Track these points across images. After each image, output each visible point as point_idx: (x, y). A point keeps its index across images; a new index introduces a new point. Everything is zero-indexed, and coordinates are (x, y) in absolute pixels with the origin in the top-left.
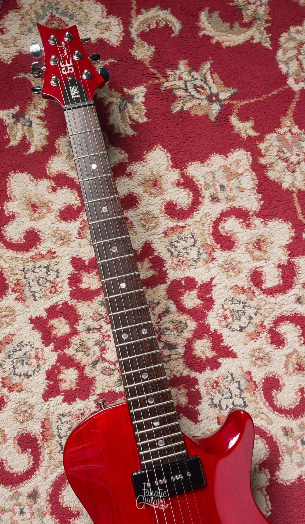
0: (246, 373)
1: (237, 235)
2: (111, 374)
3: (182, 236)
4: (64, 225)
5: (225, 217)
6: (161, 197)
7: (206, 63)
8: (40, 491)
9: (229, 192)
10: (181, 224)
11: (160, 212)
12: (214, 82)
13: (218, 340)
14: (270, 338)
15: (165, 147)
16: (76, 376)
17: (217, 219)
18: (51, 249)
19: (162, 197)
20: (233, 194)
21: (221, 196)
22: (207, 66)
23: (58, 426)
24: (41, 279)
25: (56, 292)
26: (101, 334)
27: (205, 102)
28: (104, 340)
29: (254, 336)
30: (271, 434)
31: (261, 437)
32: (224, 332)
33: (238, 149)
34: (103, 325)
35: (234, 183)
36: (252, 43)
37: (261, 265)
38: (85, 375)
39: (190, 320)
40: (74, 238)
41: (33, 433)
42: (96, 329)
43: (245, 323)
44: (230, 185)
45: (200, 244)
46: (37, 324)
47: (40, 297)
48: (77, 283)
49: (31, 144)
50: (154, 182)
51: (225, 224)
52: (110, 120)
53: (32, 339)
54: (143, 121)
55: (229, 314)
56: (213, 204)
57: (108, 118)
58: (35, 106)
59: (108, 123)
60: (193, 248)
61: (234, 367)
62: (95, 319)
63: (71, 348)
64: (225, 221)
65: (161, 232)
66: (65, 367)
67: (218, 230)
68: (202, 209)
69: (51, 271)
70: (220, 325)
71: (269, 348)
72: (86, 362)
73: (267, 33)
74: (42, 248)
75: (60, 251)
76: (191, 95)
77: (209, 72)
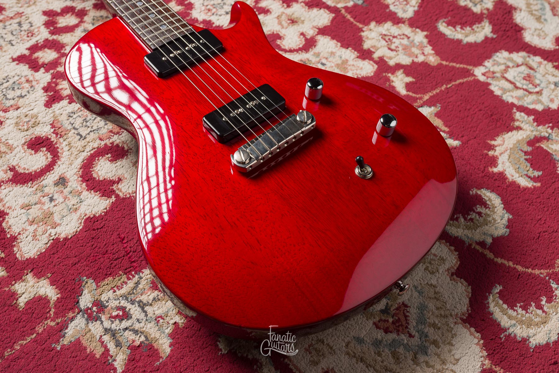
8: (68, 177)
18: (18, 12)
23: (70, 122)
24: (14, 31)
41: (44, 134)
46: (21, 60)
47: (17, 42)
48: (53, 25)
53: (19, 71)
69: (24, 24)
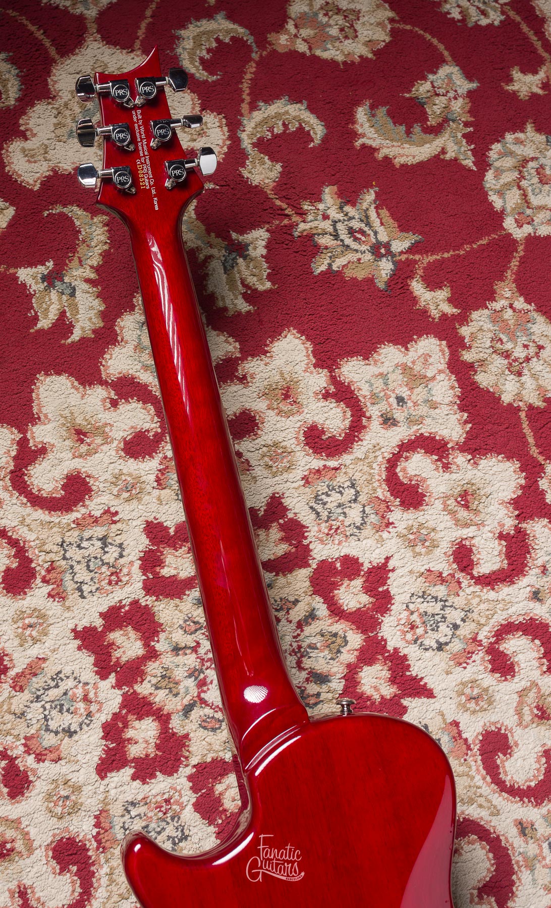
0: (451, 724)
1: (428, 483)
2: (216, 729)
3: (335, 483)
4: (132, 466)
5: (406, 451)
6: (297, 417)
7: (368, 191)
9: (413, 408)
10: (332, 463)
11: (296, 443)
12: (382, 224)
13: (401, 667)
14: (490, 661)
15: (302, 332)
16: (156, 732)
17: (394, 454)
18: (109, 508)
19: (300, 418)
20: (419, 413)
21: (399, 415)
22: (369, 197)
23: (124, 823)
24: (93, 560)
25: (120, 583)
26: (198, 658)
27: (368, 257)
28: (204, 668)
29: (462, 659)
30: (498, 833)
31: (481, 838)
32: (411, 652)
33: (425, 336)
34: (201, 641)
35: (420, 393)
36: (443, 160)
37: (471, 535)
38: (171, 731)
39: (351, 631)
40: (149, 488)
41: (81, 837)
42: (189, 648)
43: (446, 635)
44: (414, 397)
45: (365, 499)
46: (87, 640)
47: (91, 592)
48: (155, 566)
49: (73, 326)
50: (284, 392)
51: (407, 464)
52: (210, 286)
53: (78, 667)
54: (264, 288)
55: (418, 620)
56: (386, 429)
57: (205, 283)
58: (80, 261)
59: (206, 291)
60: (353, 505)
61: (430, 715)
62: (187, 630)
63: (145, 682)
64: (407, 458)
65: (299, 478)
66: (135, 717)
67: (396, 474)
68: (367, 437)
69: (110, 547)
70: (404, 639)
71: (489, 680)
72: (172, 707)
73: (467, 143)
74: (95, 506)
75: (125, 510)
76: (343, 245)
77: (373, 206)
